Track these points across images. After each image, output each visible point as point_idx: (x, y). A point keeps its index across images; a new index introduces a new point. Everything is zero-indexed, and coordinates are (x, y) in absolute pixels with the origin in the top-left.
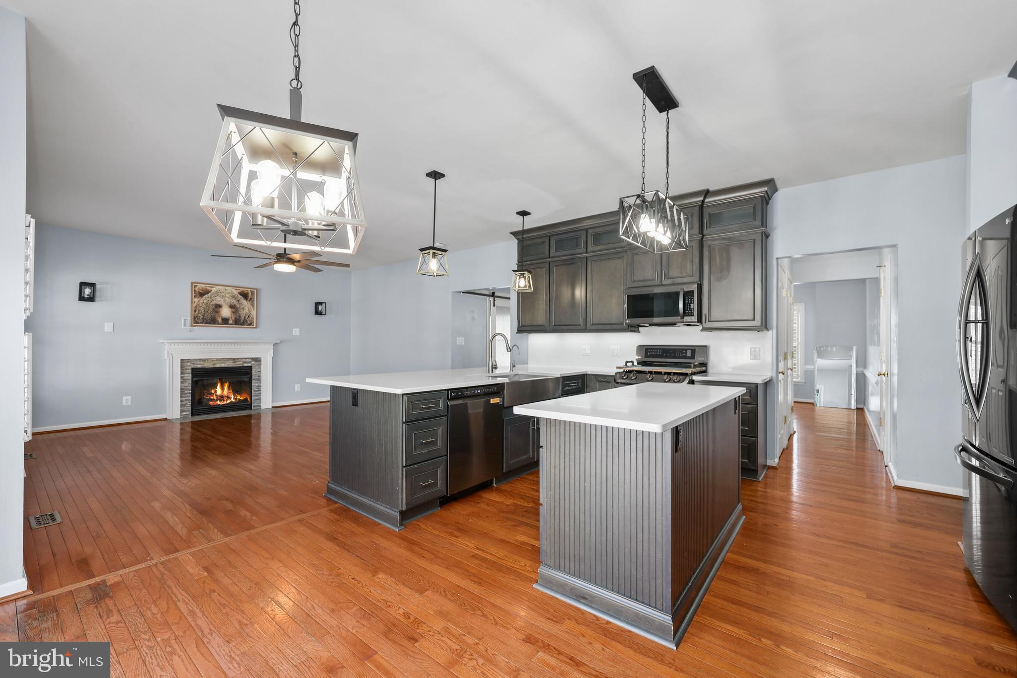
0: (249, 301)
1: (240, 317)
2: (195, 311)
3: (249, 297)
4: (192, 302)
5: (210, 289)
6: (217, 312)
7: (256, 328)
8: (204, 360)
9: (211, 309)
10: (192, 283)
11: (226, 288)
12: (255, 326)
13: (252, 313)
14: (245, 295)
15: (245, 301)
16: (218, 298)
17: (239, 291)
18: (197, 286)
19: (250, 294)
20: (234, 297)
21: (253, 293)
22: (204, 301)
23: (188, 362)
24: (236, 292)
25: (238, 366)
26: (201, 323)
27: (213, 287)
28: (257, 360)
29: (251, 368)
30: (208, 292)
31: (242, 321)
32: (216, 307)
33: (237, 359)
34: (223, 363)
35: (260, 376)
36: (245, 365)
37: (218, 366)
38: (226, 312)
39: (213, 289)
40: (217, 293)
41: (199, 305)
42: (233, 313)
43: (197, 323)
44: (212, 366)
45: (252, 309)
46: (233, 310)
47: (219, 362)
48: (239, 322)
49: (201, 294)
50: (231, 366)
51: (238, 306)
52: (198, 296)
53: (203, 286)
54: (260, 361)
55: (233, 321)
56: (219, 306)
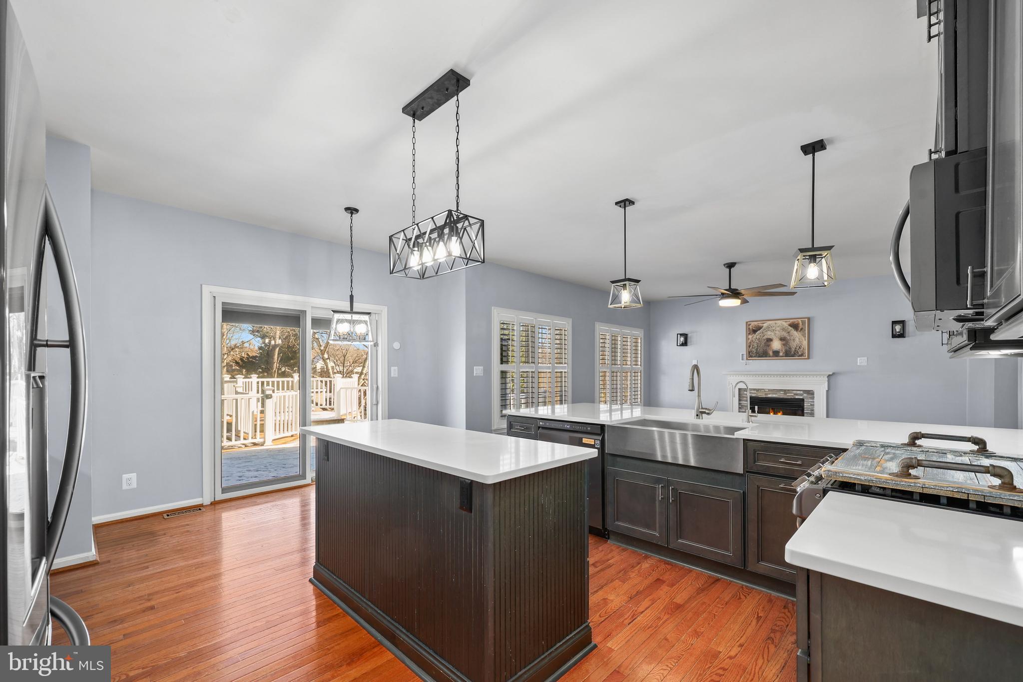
0: (800, 331)
1: (790, 348)
2: (750, 346)
3: (800, 328)
4: (747, 339)
5: (761, 325)
6: (769, 346)
7: (809, 358)
8: (758, 390)
9: (763, 344)
10: (747, 323)
11: (776, 322)
12: (806, 357)
13: (804, 344)
14: (795, 326)
15: (795, 332)
16: (769, 333)
17: (789, 323)
18: (750, 324)
19: (801, 323)
20: (783, 329)
21: (803, 323)
22: (757, 337)
23: (744, 391)
24: (785, 324)
25: (790, 397)
26: (755, 357)
27: (764, 323)
28: (810, 393)
29: (803, 400)
30: (759, 328)
31: (793, 353)
32: (767, 341)
33: (788, 390)
34: (776, 394)
35: (813, 410)
36: (796, 397)
37: (770, 396)
38: (776, 345)
39: (764, 325)
40: (768, 327)
41: (752, 340)
42: (784, 345)
43: (751, 357)
44: (764, 396)
45: (803, 339)
46: (784, 342)
47: (771, 392)
48: (790, 353)
49: (754, 331)
50: (781, 397)
51: (788, 338)
52: (751, 333)
53: (756, 323)
54: (813, 394)
55: (783, 353)
56: (770, 340)
